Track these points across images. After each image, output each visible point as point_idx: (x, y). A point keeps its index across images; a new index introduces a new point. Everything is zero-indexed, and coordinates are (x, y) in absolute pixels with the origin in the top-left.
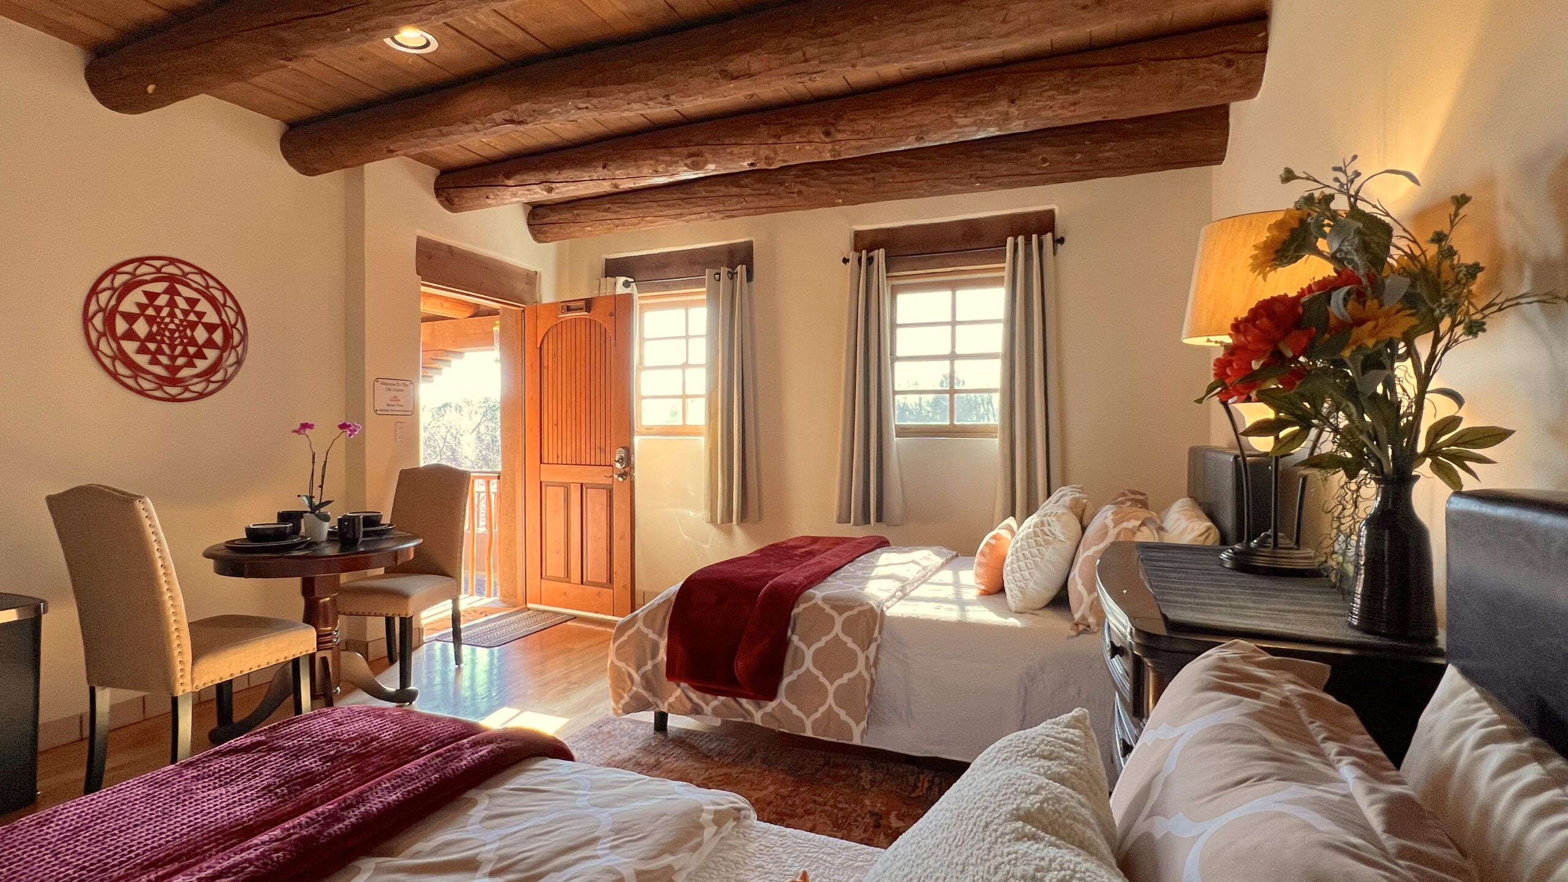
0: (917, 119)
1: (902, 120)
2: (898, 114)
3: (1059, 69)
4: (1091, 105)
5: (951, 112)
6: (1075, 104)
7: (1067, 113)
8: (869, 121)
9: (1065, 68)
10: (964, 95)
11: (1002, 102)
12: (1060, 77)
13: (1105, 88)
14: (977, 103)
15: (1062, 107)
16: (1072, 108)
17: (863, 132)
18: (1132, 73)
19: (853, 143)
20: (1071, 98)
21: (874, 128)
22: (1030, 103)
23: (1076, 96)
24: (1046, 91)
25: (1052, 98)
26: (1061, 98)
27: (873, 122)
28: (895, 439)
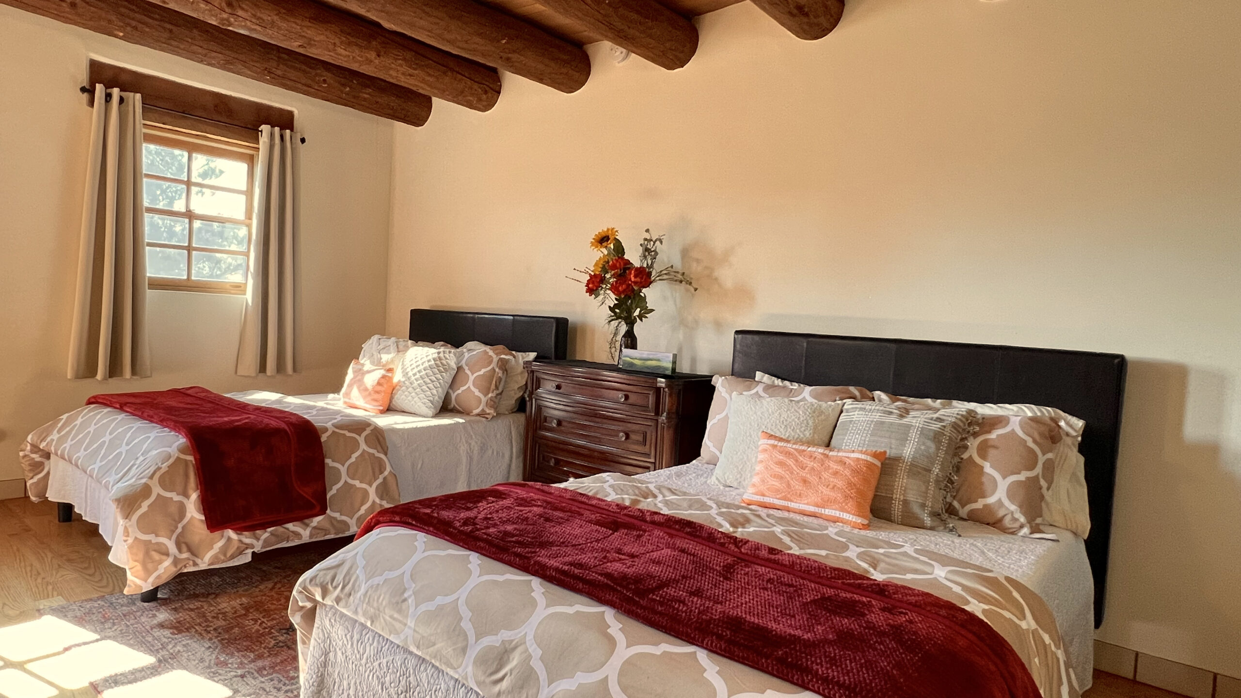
0: (310, 33)
1: (298, 27)
2: (297, 21)
3: (411, 50)
4: (419, 81)
5: (337, 41)
6: (411, 75)
7: (403, 78)
8: (271, 14)
9: (413, 51)
10: (349, 34)
11: (372, 53)
12: (409, 55)
13: (430, 75)
14: (357, 45)
15: (403, 74)
16: (408, 77)
17: (264, 20)
18: (445, 73)
19: (249, 23)
20: (411, 71)
21: (273, 22)
22: (387, 61)
23: (414, 71)
24: (400, 59)
25: (401, 66)
26: (405, 69)
27: (276, 18)
28: (148, 291)
